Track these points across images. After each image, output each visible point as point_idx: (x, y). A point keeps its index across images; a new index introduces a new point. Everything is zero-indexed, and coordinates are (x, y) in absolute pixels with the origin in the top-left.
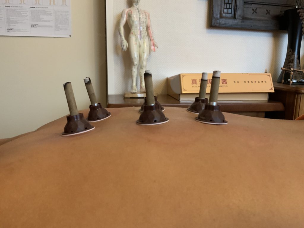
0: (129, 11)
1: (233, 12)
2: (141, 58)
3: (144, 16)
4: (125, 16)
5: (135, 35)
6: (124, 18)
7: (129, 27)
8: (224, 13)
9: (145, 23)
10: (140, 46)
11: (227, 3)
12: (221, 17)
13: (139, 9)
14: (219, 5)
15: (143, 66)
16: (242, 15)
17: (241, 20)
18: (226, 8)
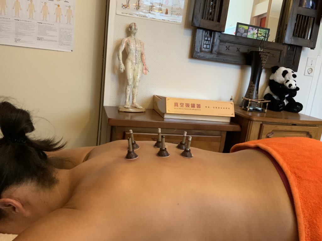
0: (128, 41)
1: (210, 48)
2: (135, 79)
3: (140, 46)
4: (124, 44)
5: (132, 61)
6: (123, 45)
7: (127, 54)
8: (203, 48)
9: (140, 51)
10: (134, 70)
11: (206, 40)
12: (201, 51)
13: (136, 39)
14: (200, 42)
15: (136, 86)
16: (217, 51)
17: (216, 55)
18: (206, 44)
